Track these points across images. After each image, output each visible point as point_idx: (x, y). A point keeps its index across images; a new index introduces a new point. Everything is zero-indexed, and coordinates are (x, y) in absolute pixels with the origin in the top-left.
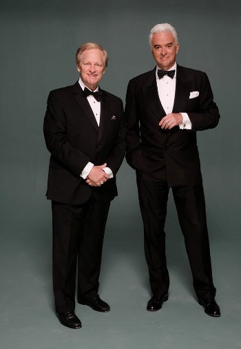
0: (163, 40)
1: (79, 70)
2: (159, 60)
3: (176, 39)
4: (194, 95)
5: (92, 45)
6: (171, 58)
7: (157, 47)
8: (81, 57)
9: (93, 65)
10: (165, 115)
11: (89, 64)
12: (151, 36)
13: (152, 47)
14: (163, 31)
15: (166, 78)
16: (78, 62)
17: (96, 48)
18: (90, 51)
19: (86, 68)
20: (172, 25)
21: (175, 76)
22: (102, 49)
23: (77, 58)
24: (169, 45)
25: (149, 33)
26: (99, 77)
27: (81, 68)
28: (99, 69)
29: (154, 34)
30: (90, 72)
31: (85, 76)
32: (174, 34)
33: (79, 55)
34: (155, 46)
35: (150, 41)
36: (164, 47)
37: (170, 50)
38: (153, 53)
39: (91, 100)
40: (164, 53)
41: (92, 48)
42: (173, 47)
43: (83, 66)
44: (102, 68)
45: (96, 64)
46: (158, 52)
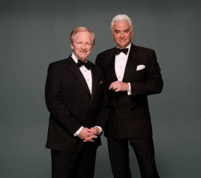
0: (122, 27)
1: (72, 48)
2: (118, 41)
3: (132, 26)
4: (140, 67)
5: (83, 28)
6: (127, 41)
7: (117, 31)
8: (74, 37)
9: (84, 43)
10: (116, 80)
11: (81, 43)
12: (113, 23)
13: (113, 32)
14: (121, 20)
15: (122, 54)
16: (72, 42)
17: (86, 31)
18: (81, 33)
19: (78, 46)
20: (129, 16)
21: (128, 53)
22: (90, 31)
23: (71, 39)
24: (126, 31)
25: (112, 21)
26: (88, 53)
27: (74, 46)
28: (88, 47)
29: (115, 22)
30: (82, 49)
31: (77, 52)
32: (130, 23)
33: (72, 37)
34: (116, 31)
35: (112, 27)
36: (122, 32)
37: (127, 35)
38: (114, 36)
39: (83, 69)
40: (122, 37)
41: (83, 31)
42: (129, 33)
43: (76, 45)
44: (91, 46)
45: (86, 43)
46: (118, 35)
